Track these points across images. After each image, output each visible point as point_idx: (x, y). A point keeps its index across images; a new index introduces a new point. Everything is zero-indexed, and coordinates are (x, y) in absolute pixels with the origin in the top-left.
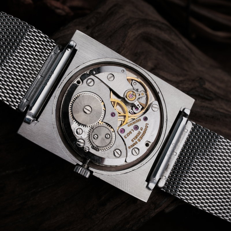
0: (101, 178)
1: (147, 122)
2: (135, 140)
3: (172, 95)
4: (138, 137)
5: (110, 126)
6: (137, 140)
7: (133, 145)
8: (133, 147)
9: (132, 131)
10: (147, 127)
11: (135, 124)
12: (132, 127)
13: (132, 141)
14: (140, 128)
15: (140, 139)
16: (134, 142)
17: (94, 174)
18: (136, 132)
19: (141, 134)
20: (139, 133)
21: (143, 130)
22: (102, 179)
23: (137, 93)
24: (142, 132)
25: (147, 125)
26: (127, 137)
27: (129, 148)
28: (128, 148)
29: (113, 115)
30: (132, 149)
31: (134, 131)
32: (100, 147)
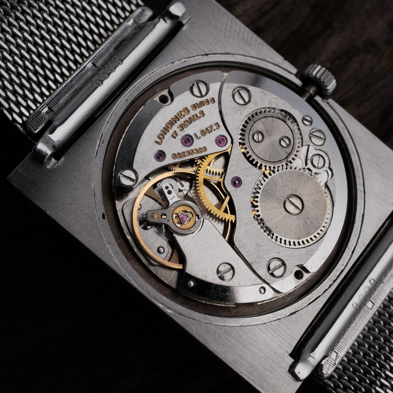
1: (160, 148)
2: (196, 115)
4: (187, 117)
5: (248, 158)
6: (192, 113)
7: (202, 104)
8: (203, 99)
9: (199, 135)
10: (162, 136)
11: (186, 149)
12: (197, 144)
13: (202, 113)
14: (179, 137)
15: (183, 113)
16: (198, 110)
18: (190, 130)
19: (179, 123)
20: (182, 127)
21: (171, 131)
22: (278, 55)
23: (168, 221)
24: (175, 128)
25: (159, 141)
26: (212, 124)
27: (213, 100)
28: (216, 100)
29: (237, 182)
30: (208, 97)
31: (195, 134)
32: (279, 118)
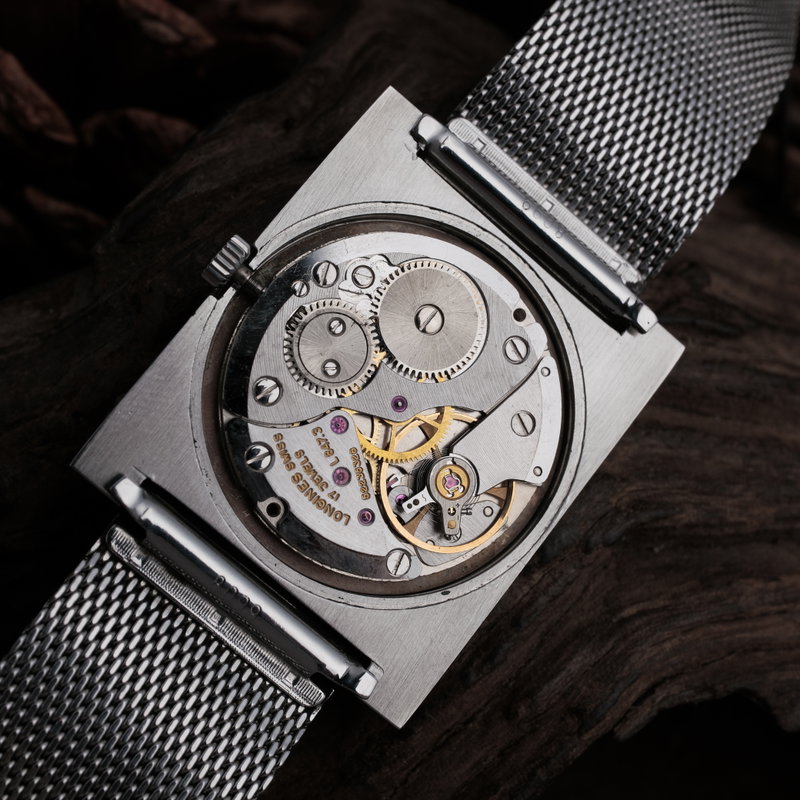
0: (192, 319)
1: (355, 519)
2: (303, 463)
3: (432, 641)
4: (307, 477)
6: (299, 469)
7: (285, 454)
8: (277, 452)
9: (332, 459)
10: (339, 516)
11: (354, 477)
12: (347, 462)
13: (300, 453)
14: (338, 489)
15: (301, 483)
16: (294, 460)
17: (211, 299)
18: (327, 472)
19: (316, 489)
20: (320, 482)
21: (329, 501)
22: (188, 324)
23: (458, 505)
24: (324, 495)
25: (344, 519)
26: (314, 438)
27: (278, 437)
28: (276, 431)
29: (400, 404)
30: (274, 446)
31: (332, 465)
32: (300, 334)
